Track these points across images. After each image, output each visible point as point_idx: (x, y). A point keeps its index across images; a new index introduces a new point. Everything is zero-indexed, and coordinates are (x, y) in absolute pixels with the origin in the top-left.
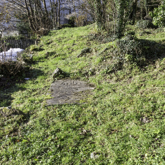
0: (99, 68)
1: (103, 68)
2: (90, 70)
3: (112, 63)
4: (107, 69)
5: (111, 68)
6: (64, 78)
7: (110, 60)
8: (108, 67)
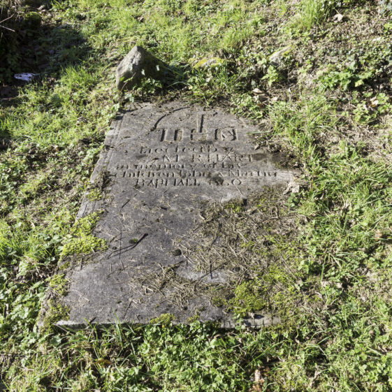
0: (312, 53)
1: (335, 59)
2: (273, 58)
3: (376, 34)
4: (352, 65)
5: (374, 62)
6: (164, 95)
7: (364, 18)
8: (356, 58)
